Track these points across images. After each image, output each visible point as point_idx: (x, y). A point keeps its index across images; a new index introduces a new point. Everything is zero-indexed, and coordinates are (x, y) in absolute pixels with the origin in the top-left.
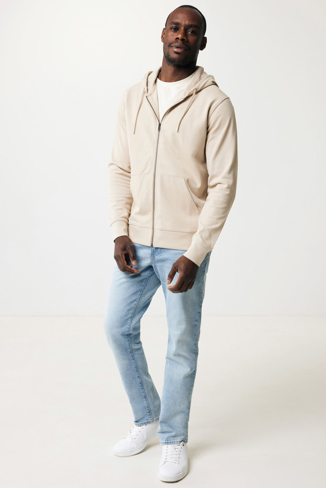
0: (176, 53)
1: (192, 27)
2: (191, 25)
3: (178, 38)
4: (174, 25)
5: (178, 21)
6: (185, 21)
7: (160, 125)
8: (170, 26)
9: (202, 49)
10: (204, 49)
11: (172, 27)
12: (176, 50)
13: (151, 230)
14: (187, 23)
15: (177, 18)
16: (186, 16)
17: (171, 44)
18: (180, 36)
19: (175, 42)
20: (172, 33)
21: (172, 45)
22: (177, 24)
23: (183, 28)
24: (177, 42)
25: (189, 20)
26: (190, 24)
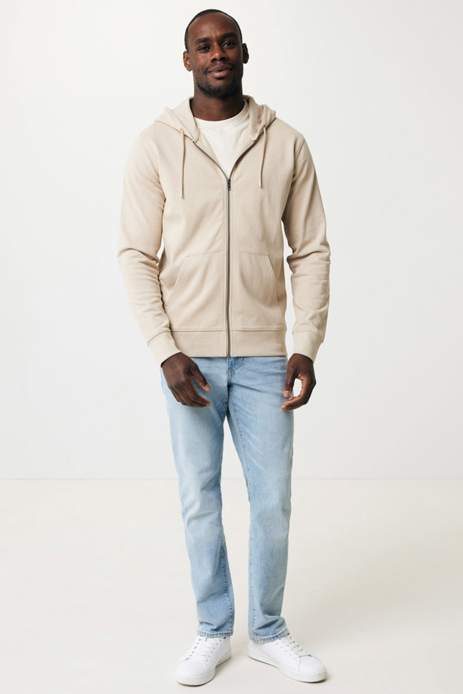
0: (219, 78)
1: (227, 37)
2: (226, 34)
3: (215, 59)
4: (202, 44)
5: (205, 36)
6: (215, 32)
7: (229, 182)
8: (197, 47)
9: (246, 61)
10: (249, 60)
11: (200, 46)
12: (218, 74)
13: (225, 334)
14: (218, 33)
15: (202, 32)
16: (213, 26)
17: (207, 69)
18: (217, 55)
19: (212, 65)
20: (203, 55)
21: (209, 70)
22: (206, 40)
23: (215, 44)
24: (215, 64)
25: (220, 29)
26: (223, 33)
